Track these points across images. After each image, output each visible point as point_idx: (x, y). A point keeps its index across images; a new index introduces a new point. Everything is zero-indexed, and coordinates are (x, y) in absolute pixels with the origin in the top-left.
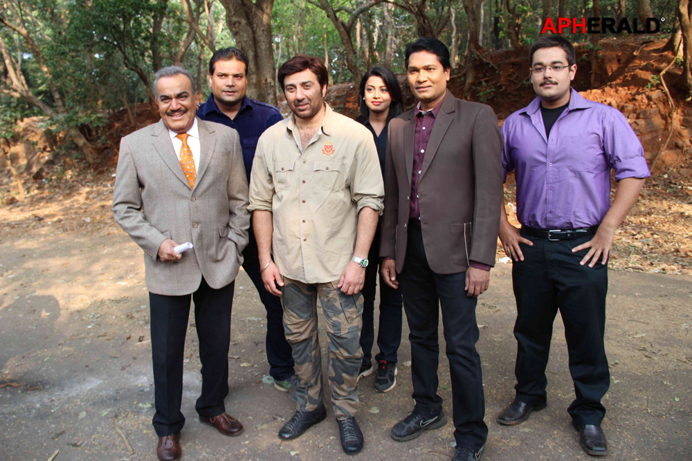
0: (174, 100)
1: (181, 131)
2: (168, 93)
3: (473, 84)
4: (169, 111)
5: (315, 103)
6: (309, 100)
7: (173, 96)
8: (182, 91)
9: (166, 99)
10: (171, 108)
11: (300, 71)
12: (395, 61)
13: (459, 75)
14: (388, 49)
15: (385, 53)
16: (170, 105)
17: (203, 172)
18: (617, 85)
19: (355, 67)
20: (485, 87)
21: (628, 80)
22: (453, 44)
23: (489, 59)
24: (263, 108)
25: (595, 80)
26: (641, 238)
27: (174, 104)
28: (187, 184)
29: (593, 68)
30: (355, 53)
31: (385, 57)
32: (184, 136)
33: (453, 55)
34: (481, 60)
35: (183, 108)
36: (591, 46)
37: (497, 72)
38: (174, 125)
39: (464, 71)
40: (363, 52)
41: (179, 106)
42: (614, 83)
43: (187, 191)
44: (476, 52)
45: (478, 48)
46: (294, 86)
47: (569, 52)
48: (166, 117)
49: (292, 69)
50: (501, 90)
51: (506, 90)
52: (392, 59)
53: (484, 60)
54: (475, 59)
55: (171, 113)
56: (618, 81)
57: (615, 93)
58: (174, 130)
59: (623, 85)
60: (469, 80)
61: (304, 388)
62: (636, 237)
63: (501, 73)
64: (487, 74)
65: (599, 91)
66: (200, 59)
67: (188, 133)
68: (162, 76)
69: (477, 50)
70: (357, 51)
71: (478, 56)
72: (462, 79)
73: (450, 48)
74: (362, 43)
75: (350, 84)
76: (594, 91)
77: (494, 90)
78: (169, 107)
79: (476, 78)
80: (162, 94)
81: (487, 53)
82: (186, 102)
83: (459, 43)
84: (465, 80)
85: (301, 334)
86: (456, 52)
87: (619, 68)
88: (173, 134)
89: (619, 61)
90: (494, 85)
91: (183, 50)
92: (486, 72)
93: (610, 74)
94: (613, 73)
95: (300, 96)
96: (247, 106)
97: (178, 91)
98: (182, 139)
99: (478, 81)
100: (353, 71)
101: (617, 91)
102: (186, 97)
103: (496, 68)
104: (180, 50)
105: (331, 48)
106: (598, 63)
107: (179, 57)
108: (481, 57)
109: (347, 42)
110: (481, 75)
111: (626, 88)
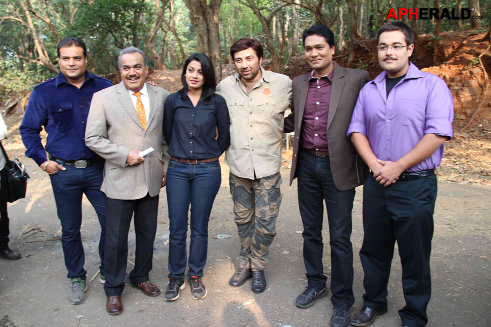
0: (132, 69)
1: (136, 90)
2: (128, 64)
3: (353, 62)
4: (128, 76)
5: (254, 71)
6: (251, 68)
7: (131, 66)
8: (138, 63)
9: (126, 68)
10: (130, 74)
11: (245, 49)
12: (300, 44)
13: (344, 55)
14: (295, 36)
15: (293, 39)
16: (130, 72)
17: (152, 119)
18: (450, 64)
19: (272, 48)
20: (361, 64)
21: (457, 61)
22: (341, 33)
23: (365, 45)
24: (101, 80)
25: (437, 60)
26: (460, 164)
27: (132, 72)
28: (141, 126)
29: (436, 52)
30: (272, 38)
31: (293, 42)
32: (138, 94)
33: (340, 41)
34: (359, 45)
35: (137, 75)
36: (434, 37)
37: (370, 54)
38: (131, 86)
39: (347, 53)
40: (278, 39)
41: (135, 73)
42: (448, 62)
43: (141, 131)
44: (356, 39)
45: (357, 37)
46: (241, 59)
47: (407, 34)
48: (126, 80)
49: (240, 48)
50: (372, 66)
51: (375, 66)
52: (298, 43)
53: (361, 45)
54: (355, 45)
55: (130, 78)
56: (451, 61)
57: (448, 69)
58: (132, 89)
59: (454, 64)
60: (351, 59)
61: (245, 253)
62: (456, 163)
63: (372, 54)
64: (363, 55)
65: (438, 68)
66: (164, 41)
67: (141, 91)
68: (124, 53)
69: (357, 38)
70: (274, 37)
71: (357, 42)
72: (346, 58)
73: (339, 36)
74: (277, 32)
75: (268, 60)
76: (434, 67)
77: (367, 65)
78: (128, 74)
79: (355, 57)
80: (124, 65)
81: (363, 40)
82: (140, 71)
83: (345, 32)
84: (347, 59)
85: (245, 218)
86: (343, 38)
87: (453, 52)
88: (131, 93)
89: (453, 47)
90: (367, 62)
91: (153, 34)
92: (362, 53)
93: (447, 56)
94: (449, 55)
95: (245, 66)
96: (90, 78)
97: (135, 63)
98: (137, 96)
99: (356, 59)
100: (271, 51)
101: (449, 68)
102: (140, 67)
103: (369, 51)
104: (151, 34)
105: (255, 35)
106: (439, 48)
107: (150, 40)
108: (359, 43)
109: (267, 32)
110: (358, 56)
111: (456, 66)
